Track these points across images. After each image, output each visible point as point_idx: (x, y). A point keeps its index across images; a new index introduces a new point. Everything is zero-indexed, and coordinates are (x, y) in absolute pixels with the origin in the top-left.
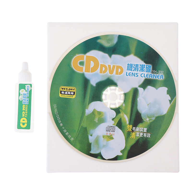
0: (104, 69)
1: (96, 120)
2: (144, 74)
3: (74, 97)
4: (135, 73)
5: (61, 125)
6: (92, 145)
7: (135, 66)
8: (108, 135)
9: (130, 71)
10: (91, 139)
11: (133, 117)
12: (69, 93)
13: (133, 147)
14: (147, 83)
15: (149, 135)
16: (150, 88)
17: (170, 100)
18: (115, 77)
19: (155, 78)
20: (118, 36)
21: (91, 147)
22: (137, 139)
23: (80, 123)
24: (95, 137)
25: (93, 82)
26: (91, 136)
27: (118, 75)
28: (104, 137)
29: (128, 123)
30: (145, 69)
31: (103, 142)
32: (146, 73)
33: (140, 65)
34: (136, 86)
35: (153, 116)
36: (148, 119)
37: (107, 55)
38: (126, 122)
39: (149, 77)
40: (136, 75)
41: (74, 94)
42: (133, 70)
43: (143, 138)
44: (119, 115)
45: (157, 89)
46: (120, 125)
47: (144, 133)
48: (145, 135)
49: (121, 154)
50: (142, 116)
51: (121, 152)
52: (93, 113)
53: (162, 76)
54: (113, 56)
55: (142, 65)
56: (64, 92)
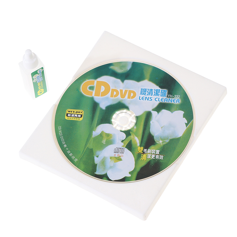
0: (115, 93)
1: (104, 142)
2: (159, 98)
3: (81, 119)
4: (148, 97)
5: (65, 146)
6: (97, 166)
7: (149, 91)
8: (116, 156)
9: (143, 96)
10: (97, 160)
11: (145, 139)
12: (76, 116)
13: (143, 169)
14: (161, 107)
15: (162, 157)
16: (164, 111)
17: (187, 123)
18: (126, 101)
19: (170, 102)
20: (132, 63)
21: (96, 168)
22: (148, 161)
23: (86, 145)
24: (102, 158)
25: (103, 105)
26: (98, 157)
27: (131, 99)
28: (111, 158)
29: (138, 144)
30: (160, 93)
31: (109, 163)
32: (161, 98)
33: (155, 89)
34: (150, 109)
35: (167, 139)
36: (161, 142)
37: (119, 81)
38: (136, 144)
39: (164, 101)
40: (149, 99)
41: (81, 117)
42: (147, 94)
43: (155, 159)
44: (129, 137)
45: (172, 113)
46: (130, 146)
47: (157, 154)
48: (157, 157)
49: (130, 175)
50: (155, 138)
51: (130, 173)
52: (101, 135)
53: (178, 100)
54: (126, 81)
55: (157, 90)
56: (70, 115)
